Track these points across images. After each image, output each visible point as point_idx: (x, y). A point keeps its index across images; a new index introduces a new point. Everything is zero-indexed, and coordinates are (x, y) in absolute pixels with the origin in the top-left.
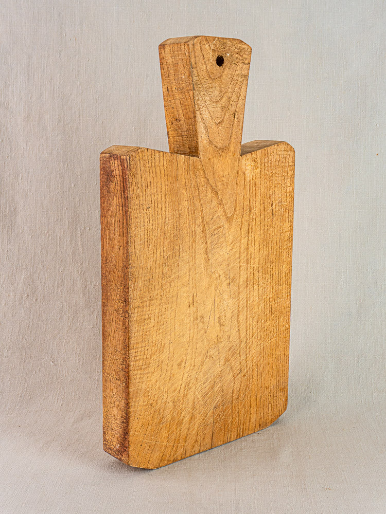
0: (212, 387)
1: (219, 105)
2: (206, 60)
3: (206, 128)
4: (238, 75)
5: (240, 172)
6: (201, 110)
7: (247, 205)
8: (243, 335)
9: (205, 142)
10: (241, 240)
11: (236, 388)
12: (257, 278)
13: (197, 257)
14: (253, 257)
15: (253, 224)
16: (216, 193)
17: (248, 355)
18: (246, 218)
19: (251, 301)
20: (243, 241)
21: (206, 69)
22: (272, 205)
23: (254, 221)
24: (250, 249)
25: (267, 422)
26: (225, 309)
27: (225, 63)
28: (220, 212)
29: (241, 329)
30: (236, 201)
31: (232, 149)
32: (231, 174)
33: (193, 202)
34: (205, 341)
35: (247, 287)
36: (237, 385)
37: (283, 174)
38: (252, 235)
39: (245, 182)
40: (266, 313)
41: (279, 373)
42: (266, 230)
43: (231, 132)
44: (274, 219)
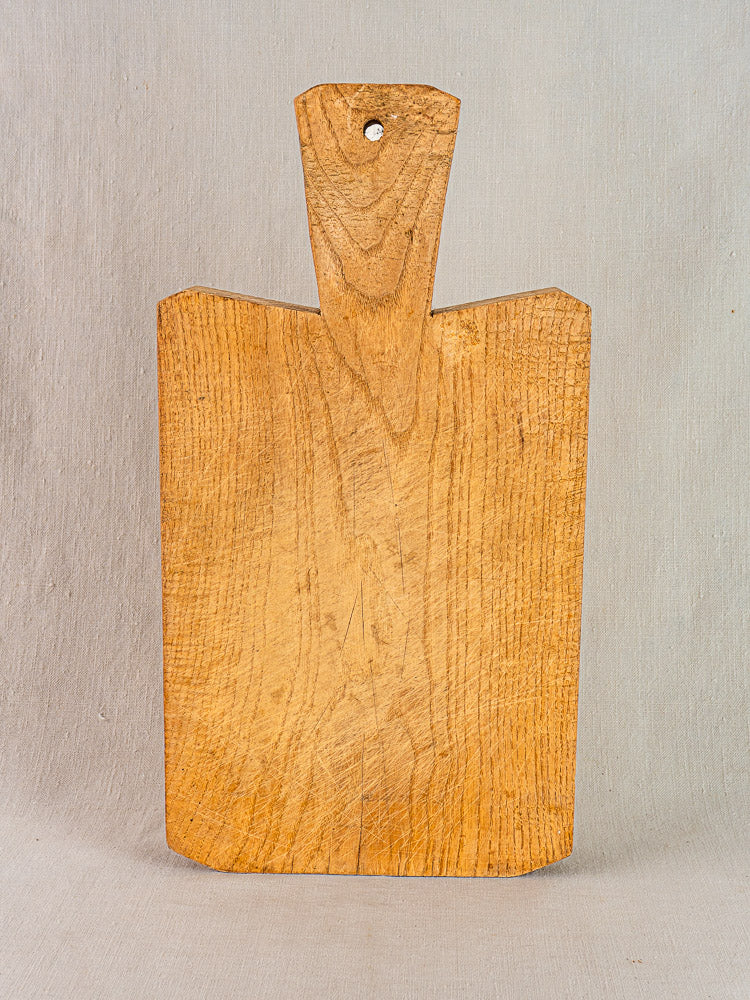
0: (358, 757)
1: (370, 215)
2: (336, 128)
3: (337, 258)
4: (422, 155)
5: (426, 348)
6: (323, 223)
7: (448, 415)
8: (439, 673)
9: (335, 285)
10: (430, 482)
11: (423, 773)
12: (478, 566)
13: (316, 501)
14: (464, 521)
15: (466, 455)
16: (365, 384)
17: (453, 716)
18: (444, 439)
19: (462, 607)
20: (435, 485)
21: (337, 146)
22: (520, 421)
23: (469, 448)
24: (456, 504)
25: (512, 865)
26: (391, 611)
27: (387, 134)
28: (374, 422)
29: (432, 660)
30: (417, 403)
31: (405, 300)
32: (402, 350)
33: (306, 398)
34: (339, 664)
35: (449, 577)
36: (423, 769)
37: (554, 359)
38: (460, 478)
39: (440, 368)
40: (503, 641)
41: (545, 773)
42: (502, 469)
43: (402, 268)
44: (527, 450)
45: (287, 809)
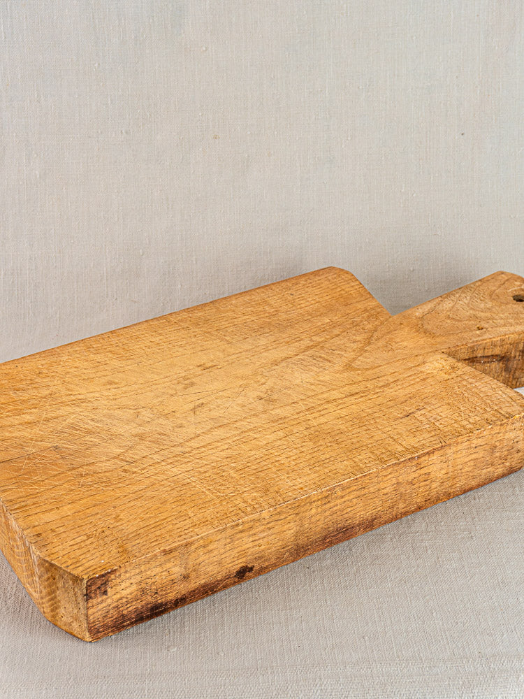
1: (472, 312)
2: (503, 286)
5: (420, 357)
7: (388, 380)
8: (194, 444)
10: (334, 389)
11: (100, 467)
12: (296, 431)
13: (271, 352)
15: (370, 397)
17: (163, 463)
20: (334, 392)
21: (495, 290)
22: (419, 410)
24: (330, 405)
26: (221, 407)
28: (348, 355)
30: (380, 366)
31: (439, 340)
32: (408, 349)
35: (273, 422)
36: (104, 466)
37: (477, 408)
39: (414, 367)
42: (377, 415)
43: (457, 332)
44: (403, 420)
45: (18, 417)
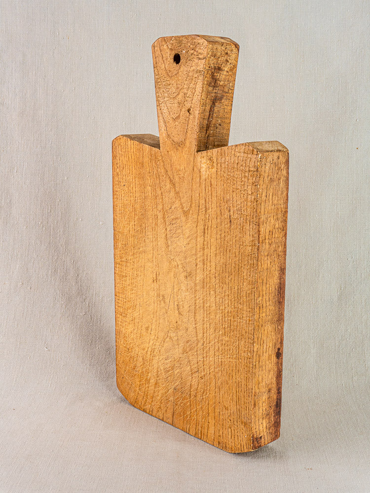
0: (173, 369)
1: (176, 101)
2: (164, 59)
3: (165, 122)
4: (193, 70)
5: (195, 169)
6: (160, 105)
7: (203, 204)
9: (164, 135)
10: (197, 237)
11: (194, 385)
12: (214, 284)
13: (159, 239)
14: (209, 260)
15: (210, 226)
17: (205, 359)
18: (201, 217)
19: (208, 305)
20: (199, 239)
21: (165, 68)
22: (229, 211)
23: (211, 222)
24: (206, 250)
25: (227, 446)
26: (183, 299)
27: (181, 61)
28: (177, 204)
29: (198, 328)
30: (192, 197)
31: (188, 144)
32: (187, 169)
34: (166, 320)
35: (203, 287)
36: (194, 383)
37: (243, 179)
38: (207, 236)
39: (200, 179)
40: (224, 326)
41: (240, 402)
42: (223, 235)
43: (186, 128)
44: (233, 226)
45: (150, 384)
